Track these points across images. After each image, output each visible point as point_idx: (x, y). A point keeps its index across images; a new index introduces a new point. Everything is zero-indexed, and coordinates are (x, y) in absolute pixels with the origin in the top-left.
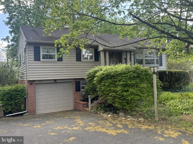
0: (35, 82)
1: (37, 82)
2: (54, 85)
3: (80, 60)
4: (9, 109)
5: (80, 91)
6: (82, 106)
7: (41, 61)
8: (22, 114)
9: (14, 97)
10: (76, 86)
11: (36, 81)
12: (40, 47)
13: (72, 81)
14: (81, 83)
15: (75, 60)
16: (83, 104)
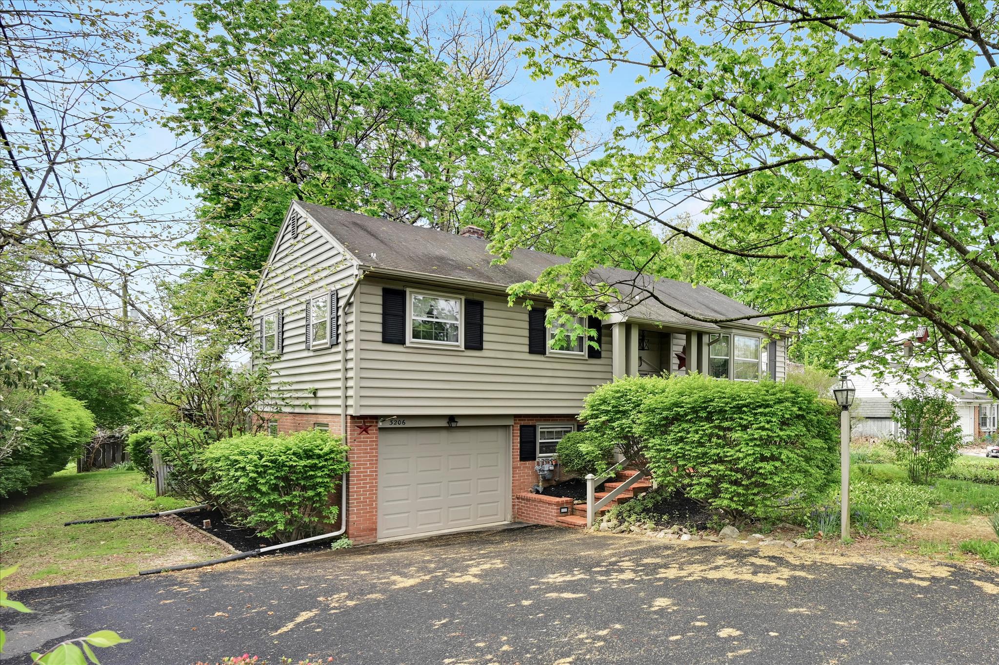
0: (380, 424)
1: (387, 425)
2: (444, 435)
3: (542, 352)
4: (275, 522)
5: (534, 459)
6: (554, 510)
7: (408, 344)
8: (327, 544)
9: (297, 479)
10: (521, 442)
11: (384, 417)
12: (405, 292)
13: (510, 422)
14: (539, 430)
15: (527, 349)
16: (557, 504)
